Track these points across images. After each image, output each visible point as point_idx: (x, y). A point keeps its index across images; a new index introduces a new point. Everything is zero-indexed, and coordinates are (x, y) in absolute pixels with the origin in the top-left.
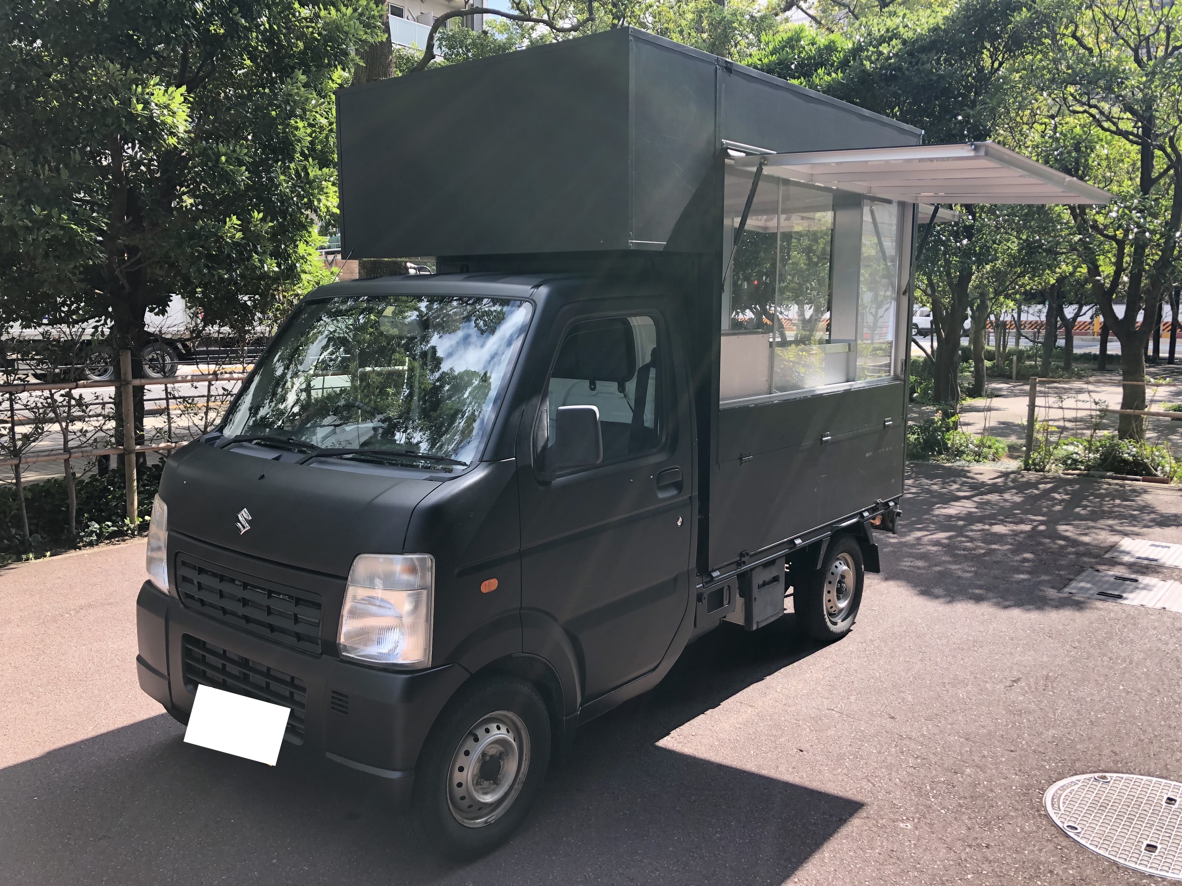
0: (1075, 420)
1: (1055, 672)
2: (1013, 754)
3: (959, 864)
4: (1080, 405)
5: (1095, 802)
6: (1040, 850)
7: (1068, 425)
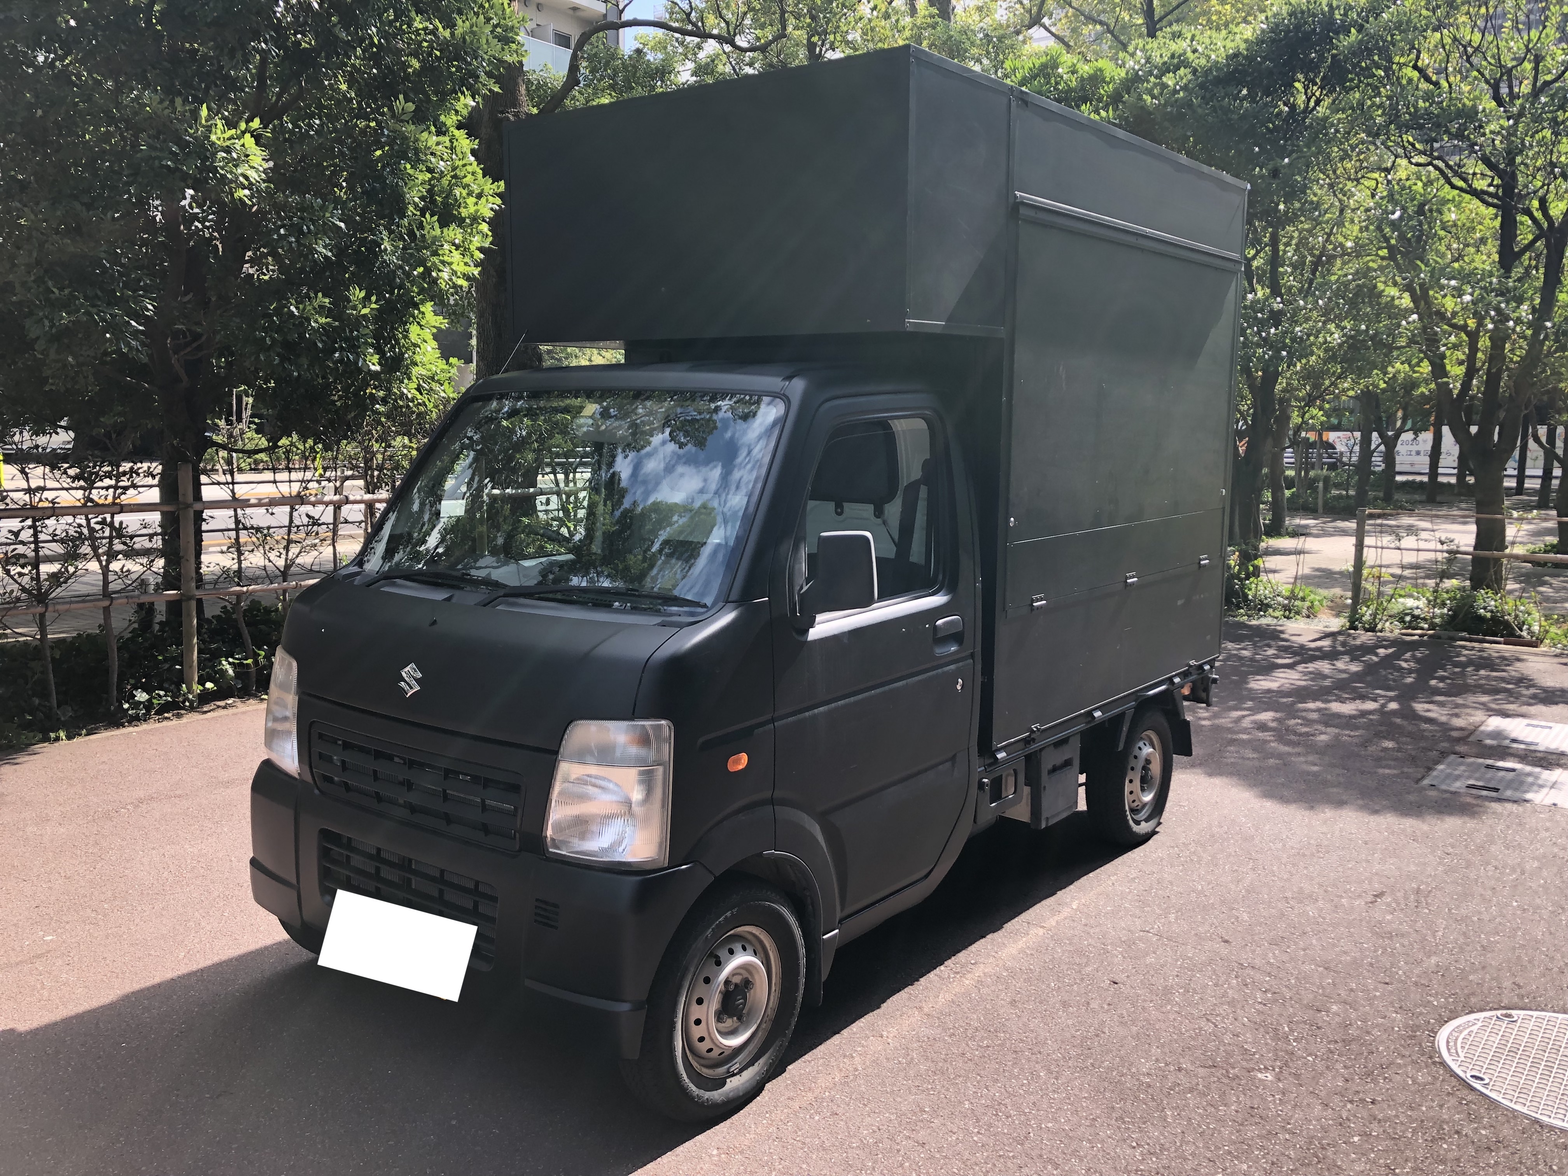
0: (1415, 566)
1: (1428, 884)
2: (1389, 988)
3: (1341, 1124)
4: (1423, 545)
5: (1502, 1045)
6: (1441, 1106)
7: (1407, 573)
